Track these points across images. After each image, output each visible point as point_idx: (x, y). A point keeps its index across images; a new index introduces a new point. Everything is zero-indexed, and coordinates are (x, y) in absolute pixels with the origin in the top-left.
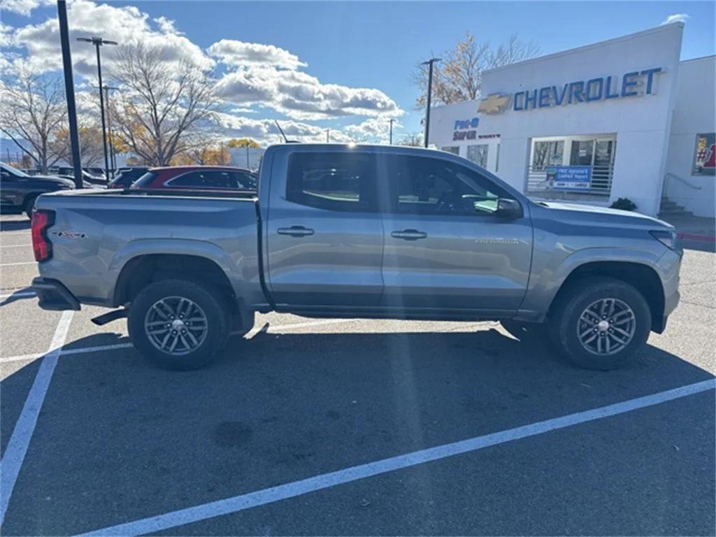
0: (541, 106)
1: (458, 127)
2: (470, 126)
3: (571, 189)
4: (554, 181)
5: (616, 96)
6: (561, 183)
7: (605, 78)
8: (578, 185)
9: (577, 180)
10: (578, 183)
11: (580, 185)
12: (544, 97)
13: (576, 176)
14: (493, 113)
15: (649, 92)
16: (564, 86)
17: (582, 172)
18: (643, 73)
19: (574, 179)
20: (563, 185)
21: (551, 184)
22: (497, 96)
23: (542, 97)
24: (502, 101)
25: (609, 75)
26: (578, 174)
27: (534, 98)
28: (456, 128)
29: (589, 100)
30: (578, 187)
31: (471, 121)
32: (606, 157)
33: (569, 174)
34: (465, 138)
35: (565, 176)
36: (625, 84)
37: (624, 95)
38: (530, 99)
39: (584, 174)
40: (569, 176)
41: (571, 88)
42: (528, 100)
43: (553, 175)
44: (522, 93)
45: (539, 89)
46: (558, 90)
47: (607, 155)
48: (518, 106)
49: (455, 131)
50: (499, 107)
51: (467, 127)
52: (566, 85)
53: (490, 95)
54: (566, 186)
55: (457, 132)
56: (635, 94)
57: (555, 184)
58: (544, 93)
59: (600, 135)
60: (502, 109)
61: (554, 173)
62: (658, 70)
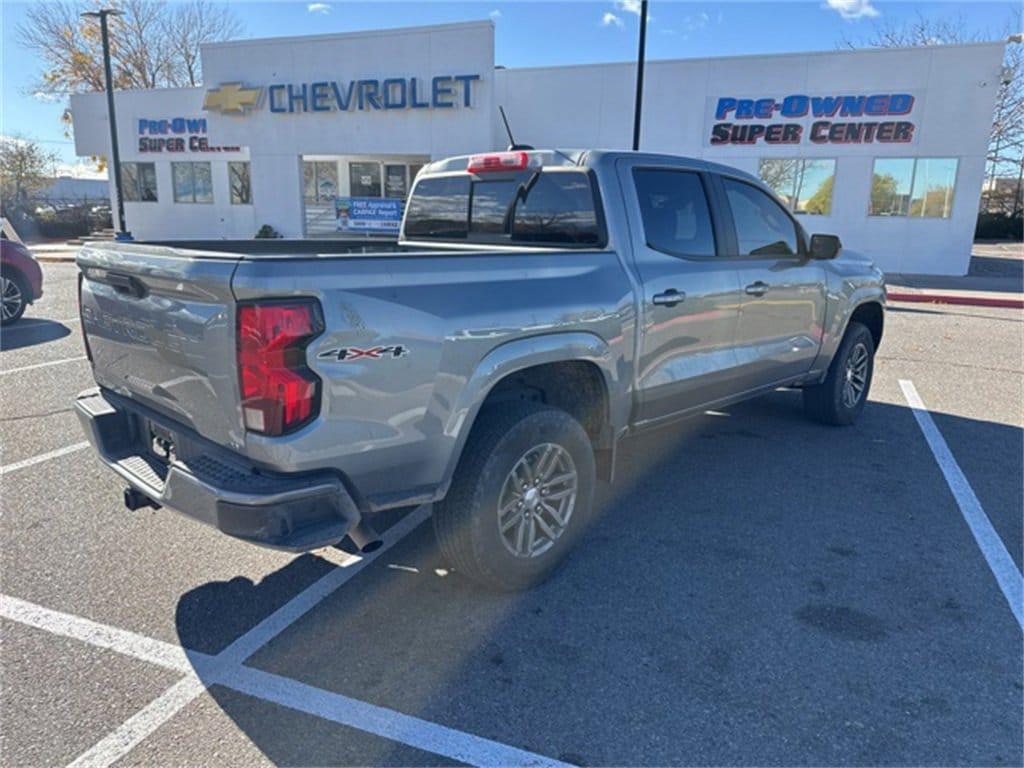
0: (316, 109)
1: (147, 131)
2: (170, 131)
3: (374, 230)
4: (348, 219)
5: (423, 105)
6: (358, 221)
7: (408, 79)
8: (385, 224)
9: (382, 217)
10: (386, 222)
11: (389, 224)
12: (318, 96)
13: (381, 212)
14: (235, 112)
15: (467, 104)
16: (348, 85)
17: (389, 206)
18: (458, 78)
19: (377, 216)
20: (364, 224)
21: (345, 223)
22: (239, 87)
23: (315, 97)
24: (250, 96)
25: (414, 76)
26: (384, 209)
27: (304, 97)
28: (141, 132)
29: (388, 106)
30: (385, 227)
31: (170, 122)
32: (400, 187)
33: (369, 209)
34: (164, 149)
35: (364, 212)
36: (436, 91)
37: (437, 104)
38: (297, 97)
39: (392, 209)
40: (370, 213)
41: (360, 90)
42: (291, 97)
43: (347, 211)
44: (282, 87)
45: (310, 83)
46: (340, 89)
47: (401, 184)
48: (276, 106)
49: (141, 136)
50: (243, 104)
51: (165, 132)
52: (352, 83)
53: (223, 84)
54: (367, 226)
55: (146, 139)
56: (450, 105)
57: (351, 223)
58: (318, 91)
59: (388, 156)
60: (248, 108)
61: (346, 207)
62: (476, 77)
